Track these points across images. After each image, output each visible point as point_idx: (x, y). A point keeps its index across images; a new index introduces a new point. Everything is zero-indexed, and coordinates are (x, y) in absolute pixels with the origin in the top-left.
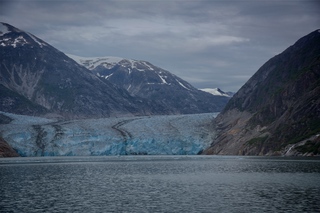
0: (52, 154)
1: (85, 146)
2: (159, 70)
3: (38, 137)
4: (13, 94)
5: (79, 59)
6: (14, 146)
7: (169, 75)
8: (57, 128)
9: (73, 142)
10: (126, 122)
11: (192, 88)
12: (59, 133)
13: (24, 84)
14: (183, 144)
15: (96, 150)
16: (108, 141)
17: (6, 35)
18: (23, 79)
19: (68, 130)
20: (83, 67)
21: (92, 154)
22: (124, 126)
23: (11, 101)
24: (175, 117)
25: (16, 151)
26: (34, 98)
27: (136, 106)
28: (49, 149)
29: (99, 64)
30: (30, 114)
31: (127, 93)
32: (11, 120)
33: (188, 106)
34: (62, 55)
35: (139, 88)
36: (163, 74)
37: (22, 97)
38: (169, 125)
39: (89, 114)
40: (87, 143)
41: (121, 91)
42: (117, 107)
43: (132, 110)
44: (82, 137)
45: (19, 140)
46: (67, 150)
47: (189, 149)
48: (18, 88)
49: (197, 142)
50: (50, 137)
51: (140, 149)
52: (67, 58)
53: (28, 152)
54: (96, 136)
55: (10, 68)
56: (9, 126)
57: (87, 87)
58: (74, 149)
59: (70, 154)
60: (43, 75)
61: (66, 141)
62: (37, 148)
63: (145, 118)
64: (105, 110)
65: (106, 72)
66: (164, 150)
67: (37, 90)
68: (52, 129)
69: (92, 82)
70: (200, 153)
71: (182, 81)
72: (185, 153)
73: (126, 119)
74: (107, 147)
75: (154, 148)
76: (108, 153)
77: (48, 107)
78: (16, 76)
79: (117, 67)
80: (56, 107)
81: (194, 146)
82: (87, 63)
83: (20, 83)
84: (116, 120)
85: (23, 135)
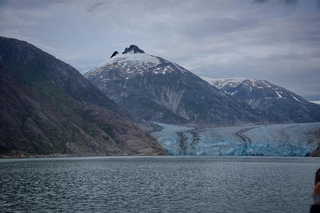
0: (191, 154)
1: (215, 149)
2: (276, 87)
3: (182, 142)
4: (163, 109)
5: (210, 81)
6: (165, 147)
7: (284, 90)
8: (195, 134)
9: (206, 146)
10: (247, 130)
11: (305, 101)
12: (196, 139)
13: (171, 101)
14: (293, 148)
15: (223, 151)
16: (232, 145)
17: (159, 66)
18: (170, 98)
19: (202, 136)
20: (214, 87)
21: (220, 154)
22: (245, 133)
23: (161, 114)
24: (288, 125)
25: (167, 151)
26: (177, 112)
27: (255, 117)
28: (189, 150)
29: (226, 83)
30: (175, 124)
31: (249, 106)
32: (162, 128)
33: (301, 116)
34: (198, 79)
35: (258, 102)
36: (279, 90)
37: (169, 111)
38: (282, 132)
39: (218, 123)
40: (216, 146)
41: (244, 105)
42: (240, 118)
43: (253, 120)
44: (213, 142)
45: (168, 143)
46: (202, 152)
47: (298, 152)
48: (167, 104)
49: (304, 147)
50: (190, 141)
51: (257, 151)
52: (202, 80)
53: (174, 152)
54: (223, 141)
55: (161, 90)
56: (161, 133)
57: (217, 103)
58: (207, 151)
59: (204, 154)
60: (184, 94)
61: (201, 144)
62: (181, 150)
63: (263, 127)
64: (231, 120)
65: (232, 90)
66: (277, 152)
67: (180, 105)
68: (190, 136)
69: (220, 98)
70: (307, 155)
71: (296, 96)
72: (295, 155)
73: (247, 127)
74: (232, 150)
75: (269, 151)
76: (232, 154)
77: (188, 119)
78: (165, 95)
79: (240, 85)
80: (193, 118)
81: (302, 150)
82: (217, 83)
83: (167, 101)
84: (239, 129)
85: (171, 140)
